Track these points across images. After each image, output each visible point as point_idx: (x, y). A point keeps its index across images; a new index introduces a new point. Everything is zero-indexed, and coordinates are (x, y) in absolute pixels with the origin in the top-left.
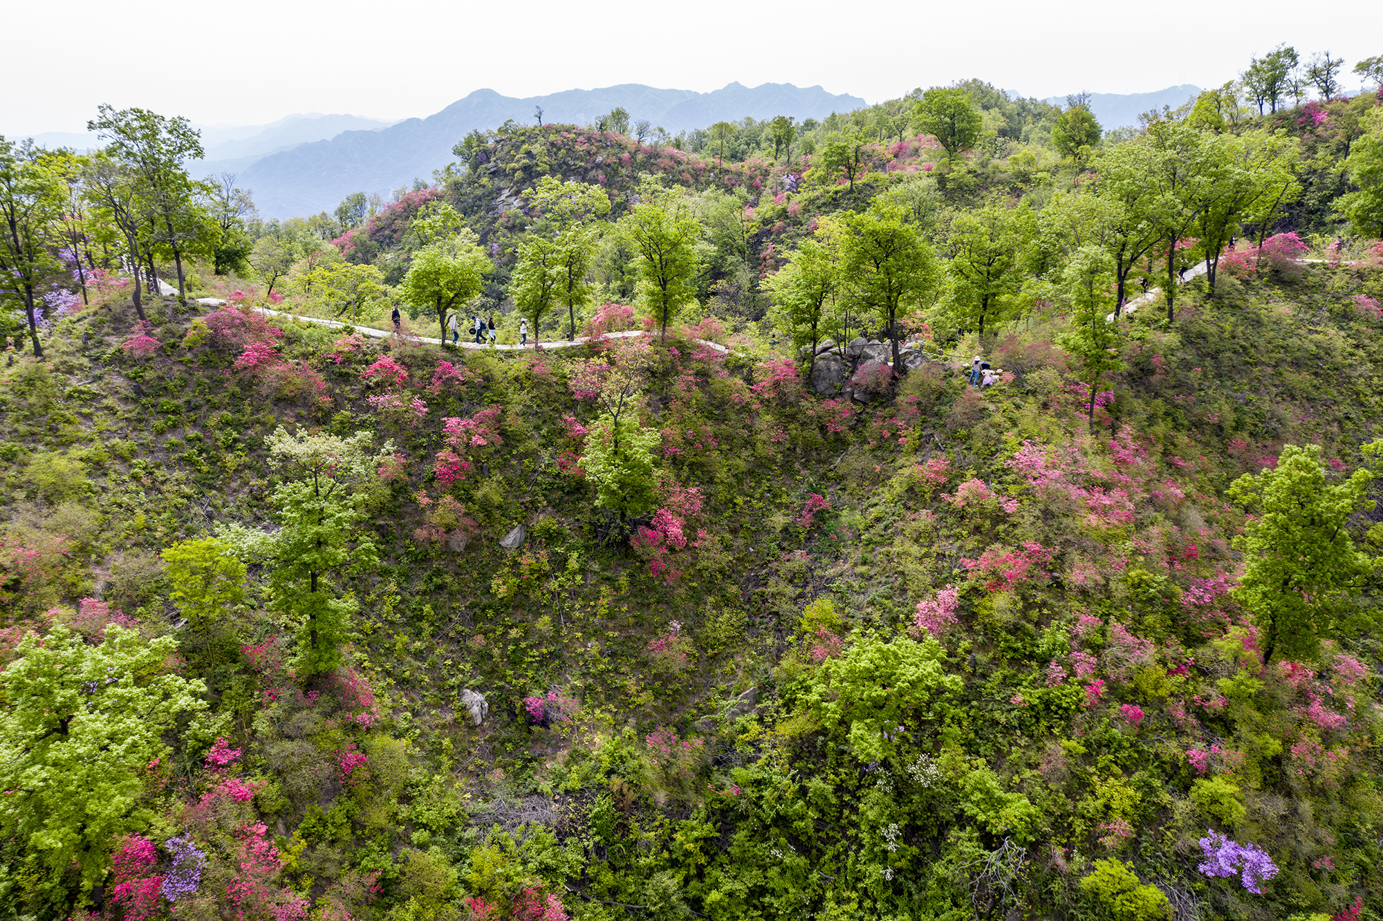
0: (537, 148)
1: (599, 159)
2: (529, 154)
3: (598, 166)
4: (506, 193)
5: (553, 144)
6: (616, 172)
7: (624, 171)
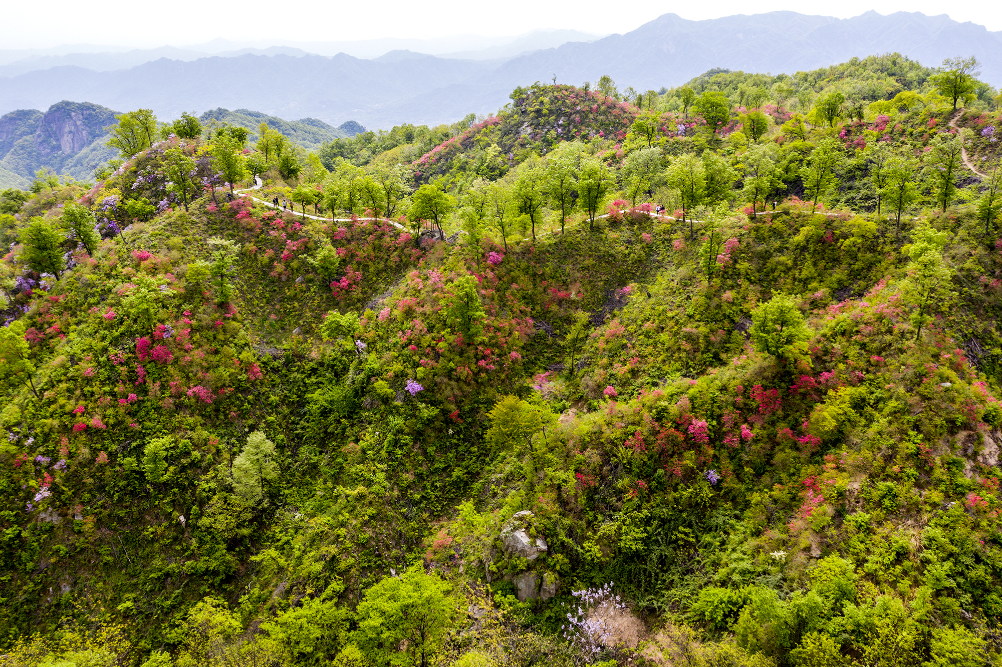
0: (546, 100)
1: (579, 108)
2: (542, 102)
3: (578, 112)
4: (526, 124)
5: (556, 98)
6: (587, 116)
7: (591, 116)
